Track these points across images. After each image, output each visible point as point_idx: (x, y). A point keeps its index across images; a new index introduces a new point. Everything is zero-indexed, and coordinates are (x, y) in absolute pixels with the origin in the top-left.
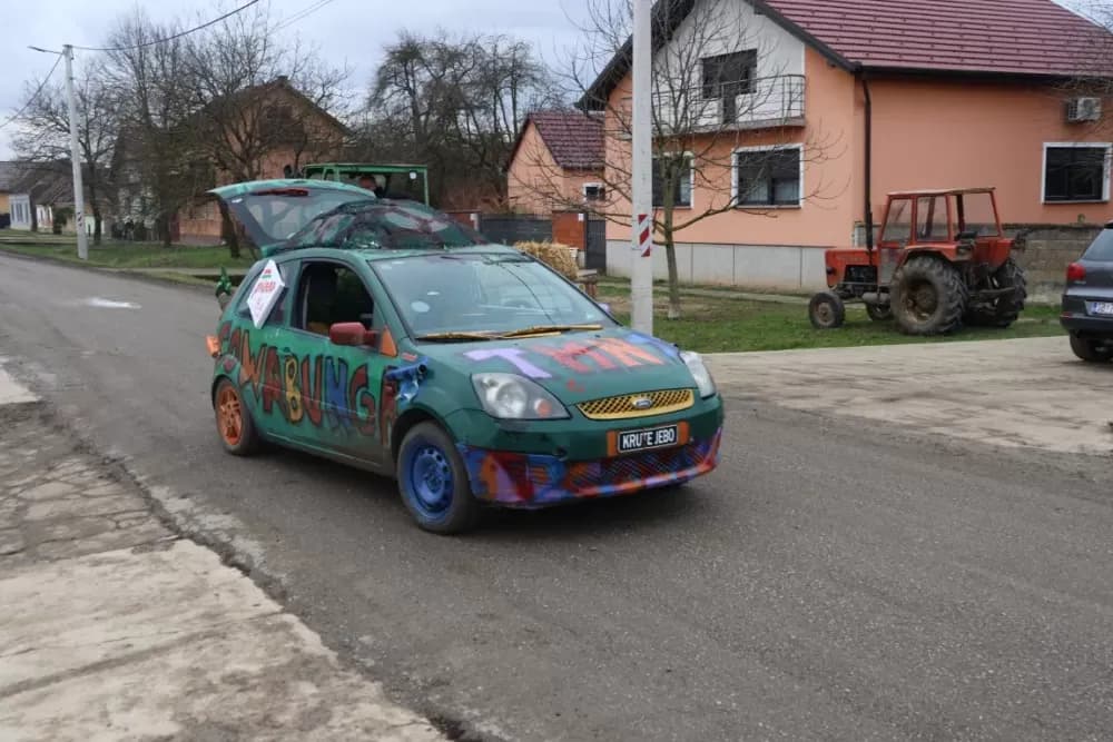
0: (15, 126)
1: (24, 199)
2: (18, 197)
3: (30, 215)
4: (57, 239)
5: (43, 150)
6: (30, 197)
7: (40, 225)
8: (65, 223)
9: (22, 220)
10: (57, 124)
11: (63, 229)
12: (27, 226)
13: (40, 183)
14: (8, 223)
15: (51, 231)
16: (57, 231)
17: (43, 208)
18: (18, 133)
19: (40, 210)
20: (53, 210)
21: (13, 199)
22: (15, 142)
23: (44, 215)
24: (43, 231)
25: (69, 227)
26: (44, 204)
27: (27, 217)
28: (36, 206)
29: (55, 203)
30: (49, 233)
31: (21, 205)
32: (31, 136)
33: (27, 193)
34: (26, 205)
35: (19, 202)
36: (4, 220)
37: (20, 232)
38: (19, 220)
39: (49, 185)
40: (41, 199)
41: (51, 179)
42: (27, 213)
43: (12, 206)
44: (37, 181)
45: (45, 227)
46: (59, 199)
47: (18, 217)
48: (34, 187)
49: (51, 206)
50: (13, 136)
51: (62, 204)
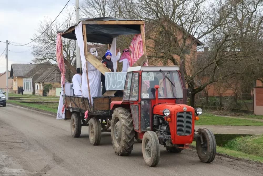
0: (36, 44)
1: (30, 80)
2: (27, 80)
4: (44, 99)
6: (33, 79)
7: (36, 92)
8: (48, 91)
9: (28, 90)
11: (48, 94)
15: (42, 95)
16: (45, 95)
18: (36, 47)
19: (37, 85)
20: (43, 85)
21: (24, 80)
22: (35, 51)
23: (39, 88)
24: (38, 95)
25: (50, 93)
26: (39, 83)
27: (31, 89)
28: (35, 83)
29: (44, 82)
30: (41, 96)
31: (28, 83)
32: (43, 48)
33: (31, 77)
34: (31, 83)
35: (27, 82)
36: (21, 90)
37: (27, 96)
38: (27, 90)
39: (41, 74)
40: (38, 80)
41: (43, 71)
42: (31, 86)
43: (24, 83)
44: (36, 72)
45: (39, 93)
46: (46, 80)
47: (27, 88)
48: (34, 75)
49: (42, 83)
50: (34, 48)
51: (48, 82)
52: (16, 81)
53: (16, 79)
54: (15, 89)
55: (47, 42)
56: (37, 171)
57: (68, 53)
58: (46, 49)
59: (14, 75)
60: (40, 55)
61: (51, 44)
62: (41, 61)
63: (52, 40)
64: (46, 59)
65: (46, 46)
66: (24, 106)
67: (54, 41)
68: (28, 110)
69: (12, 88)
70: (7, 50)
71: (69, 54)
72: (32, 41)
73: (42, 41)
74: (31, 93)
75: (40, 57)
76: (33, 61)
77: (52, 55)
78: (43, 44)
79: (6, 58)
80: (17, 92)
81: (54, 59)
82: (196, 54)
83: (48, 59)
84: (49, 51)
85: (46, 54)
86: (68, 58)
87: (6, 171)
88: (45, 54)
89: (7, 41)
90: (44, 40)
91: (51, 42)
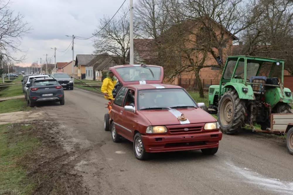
0: (96, 38)
1: (91, 68)
3: (93, 74)
5: (105, 48)
6: (93, 68)
7: (96, 78)
10: (112, 36)
12: (91, 78)
13: (97, 62)
14: (85, 77)
17: (98, 72)
19: (97, 72)
20: (102, 73)
21: (87, 68)
22: (95, 44)
23: (98, 74)
24: (98, 81)
26: (99, 70)
27: (92, 75)
28: (95, 71)
29: (103, 70)
30: (100, 82)
31: (90, 71)
32: (102, 42)
33: (93, 66)
34: (92, 71)
35: (89, 69)
36: (83, 76)
37: (89, 81)
38: (89, 76)
39: (101, 63)
40: (98, 68)
41: (101, 61)
42: (92, 74)
43: (87, 71)
44: (96, 62)
45: (98, 79)
46: (105, 68)
47: (88, 75)
48: (95, 64)
49: (101, 71)
50: (95, 41)
51: (106, 70)
52: (80, 69)
53: (80, 67)
54: (80, 75)
55: (106, 37)
56: (98, 142)
57: (123, 45)
58: (105, 42)
59: (78, 64)
60: (100, 48)
61: (109, 38)
62: (101, 52)
63: (110, 35)
64: (104, 50)
65: (104, 40)
66: (87, 90)
67: (111, 35)
68: (90, 93)
69: (77, 75)
70: (73, 43)
71: (123, 47)
72: (93, 35)
73: (102, 36)
74: (92, 79)
75: (100, 49)
76: (94, 52)
77: (110, 47)
78: (102, 38)
79: (72, 50)
80: (81, 78)
81: (111, 50)
82: (232, 47)
83: (106, 51)
84: (107, 44)
85: (105, 46)
86: (123, 50)
87: (74, 141)
88: (103, 47)
89: (73, 35)
90: (103, 35)
91: (109, 36)
